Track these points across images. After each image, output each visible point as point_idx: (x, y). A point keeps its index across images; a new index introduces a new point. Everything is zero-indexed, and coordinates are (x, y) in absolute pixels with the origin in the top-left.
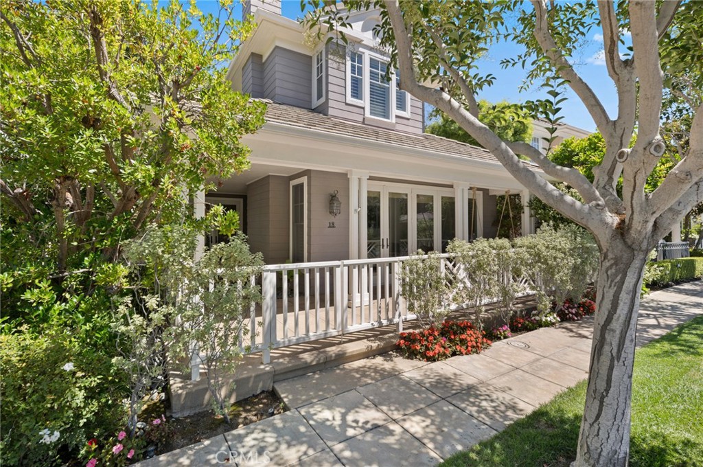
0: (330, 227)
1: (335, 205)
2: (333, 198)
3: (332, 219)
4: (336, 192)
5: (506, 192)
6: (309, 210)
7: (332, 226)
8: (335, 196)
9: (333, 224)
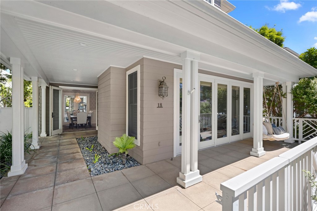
0: (158, 107)
1: (164, 88)
2: (161, 84)
3: (160, 100)
4: (164, 78)
5: (276, 83)
6: (142, 93)
7: (160, 106)
8: (163, 82)
9: (161, 104)
